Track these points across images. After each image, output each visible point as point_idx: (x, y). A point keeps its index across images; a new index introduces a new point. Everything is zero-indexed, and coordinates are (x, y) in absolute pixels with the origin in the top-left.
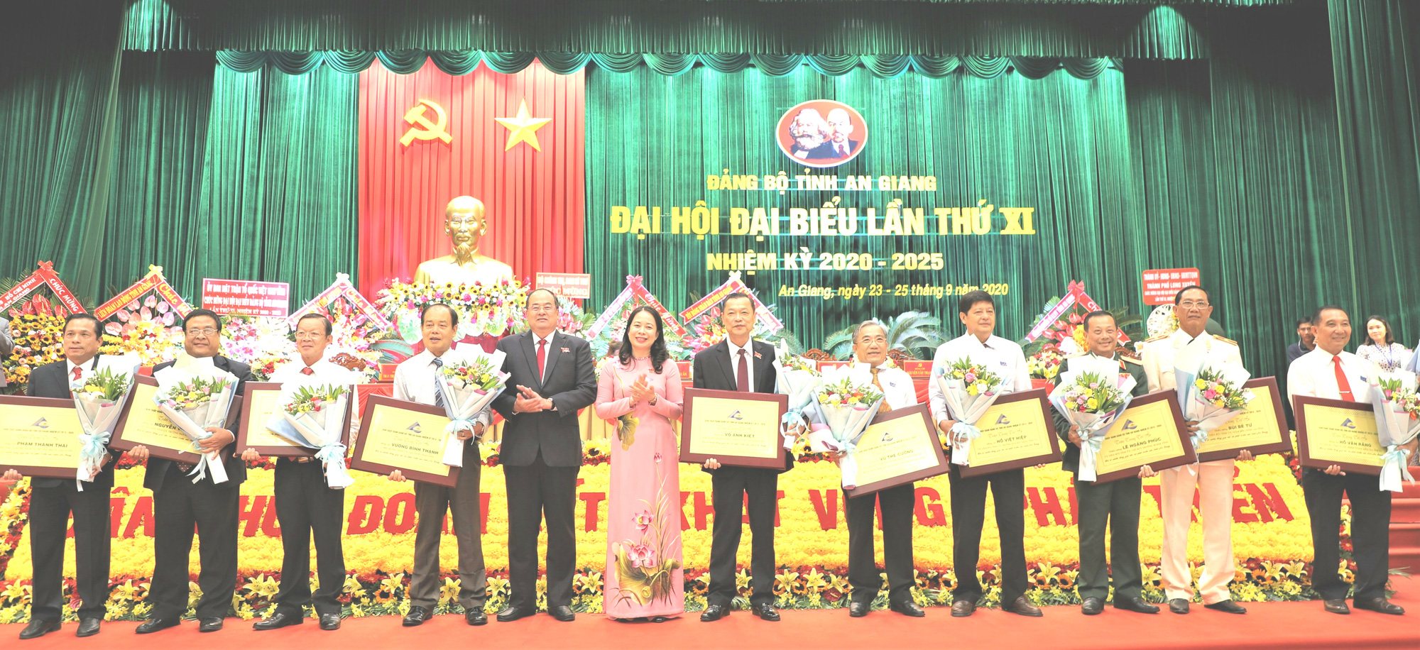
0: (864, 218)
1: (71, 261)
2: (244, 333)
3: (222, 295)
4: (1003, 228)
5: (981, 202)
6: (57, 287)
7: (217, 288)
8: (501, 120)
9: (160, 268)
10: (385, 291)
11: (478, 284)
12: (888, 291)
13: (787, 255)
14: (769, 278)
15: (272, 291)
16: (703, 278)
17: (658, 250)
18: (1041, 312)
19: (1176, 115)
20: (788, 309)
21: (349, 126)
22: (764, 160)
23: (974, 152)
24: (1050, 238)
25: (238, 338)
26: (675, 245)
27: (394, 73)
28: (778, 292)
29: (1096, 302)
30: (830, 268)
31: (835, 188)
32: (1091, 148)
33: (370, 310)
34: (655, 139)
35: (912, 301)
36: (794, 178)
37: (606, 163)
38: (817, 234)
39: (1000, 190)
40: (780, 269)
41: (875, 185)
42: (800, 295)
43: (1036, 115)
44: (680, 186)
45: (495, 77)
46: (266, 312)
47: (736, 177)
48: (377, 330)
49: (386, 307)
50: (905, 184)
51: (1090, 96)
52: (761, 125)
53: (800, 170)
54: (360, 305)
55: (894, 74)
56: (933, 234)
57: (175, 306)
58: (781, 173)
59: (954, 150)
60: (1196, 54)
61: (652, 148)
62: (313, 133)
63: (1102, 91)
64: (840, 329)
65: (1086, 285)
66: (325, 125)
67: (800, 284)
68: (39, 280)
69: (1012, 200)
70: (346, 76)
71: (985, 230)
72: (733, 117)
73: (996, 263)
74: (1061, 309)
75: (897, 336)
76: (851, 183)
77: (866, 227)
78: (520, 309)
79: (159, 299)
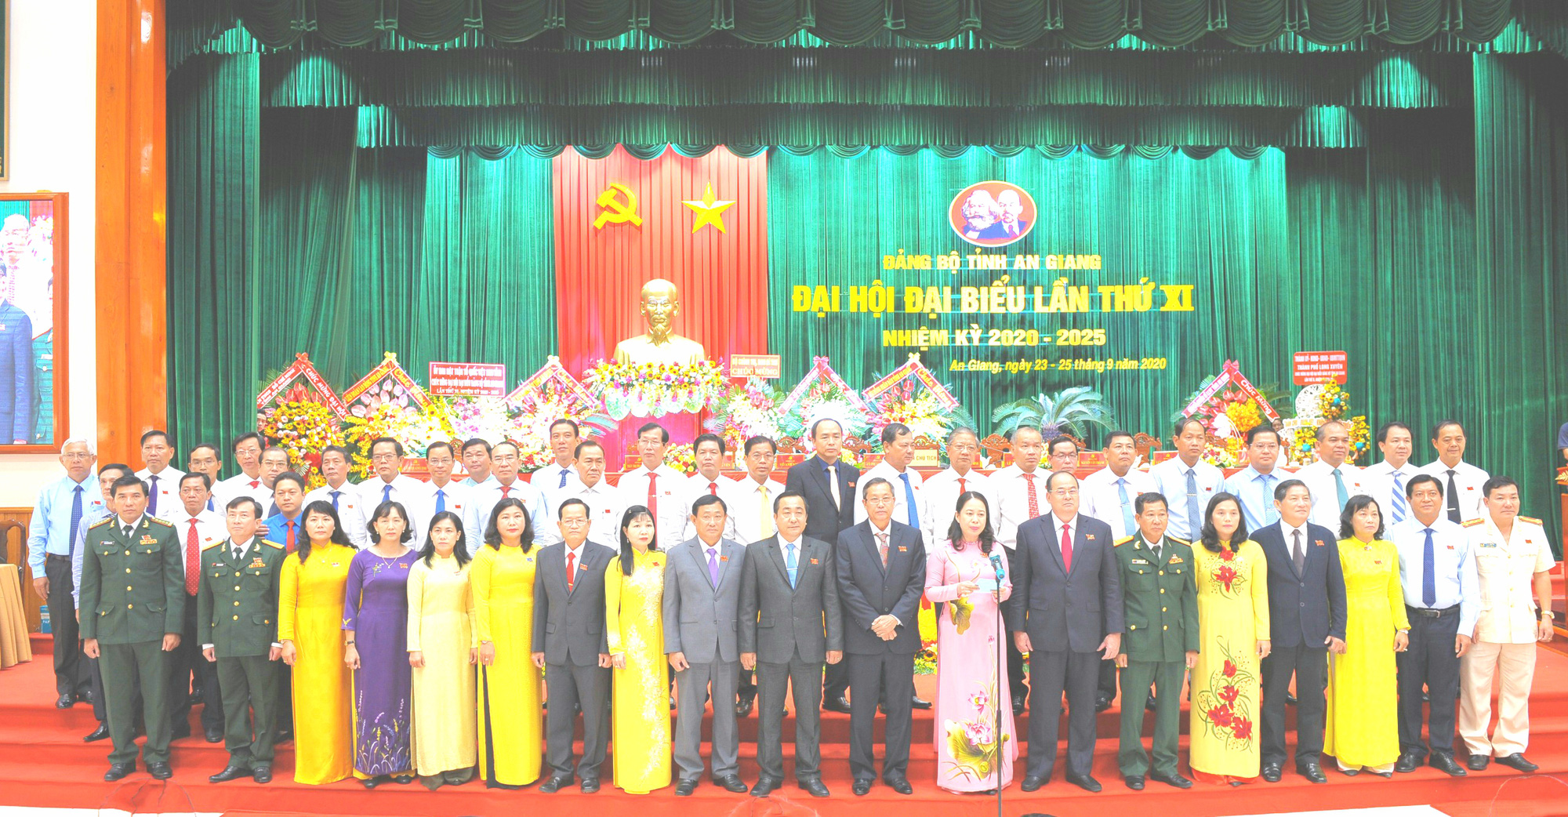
0: (1031, 296)
1: (322, 353)
2: (470, 413)
3: (447, 377)
4: (1163, 305)
5: (1143, 280)
6: (312, 376)
7: (442, 371)
8: (687, 203)
9: (394, 355)
10: (591, 371)
11: (676, 365)
12: (1053, 365)
13: (958, 332)
14: (941, 352)
15: (490, 373)
16: (879, 353)
17: (836, 327)
18: (1197, 389)
19: (1334, 201)
20: (958, 381)
21: (544, 209)
22: (937, 239)
23: (1138, 231)
24: (1208, 314)
25: (465, 418)
26: (853, 322)
27: (585, 158)
28: (949, 367)
29: (1249, 380)
30: (998, 344)
31: (1004, 267)
32: (1250, 226)
33: (579, 389)
34: (833, 220)
35: (1075, 374)
36: (965, 257)
37: (787, 243)
38: (987, 312)
39: (1162, 268)
40: (951, 345)
41: (1042, 263)
42: (970, 369)
43: (1198, 194)
44: (857, 265)
45: (682, 161)
46: (486, 392)
47: (910, 257)
48: (586, 408)
49: (593, 387)
50: (1071, 263)
51: (1252, 174)
52: (935, 205)
53: (971, 249)
54: (571, 385)
55: (1063, 156)
56: (1096, 310)
57: (408, 389)
58: (953, 253)
59: (1118, 229)
60: (1355, 142)
61: (830, 229)
62: (510, 216)
63: (1264, 170)
64: (1006, 402)
65: (1240, 362)
66: (521, 208)
67: (969, 359)
68: (298, 370)
69: (1172, 277)
70: (540, 161)
71: (1146, 306)
72: (907, 197)
73: (1156, 338)
74: (1216, 386)
75: (1060, 409)
76: (1020, 262)
77: (1033, 304)
78: (715, 388)
79: (394, 383)
